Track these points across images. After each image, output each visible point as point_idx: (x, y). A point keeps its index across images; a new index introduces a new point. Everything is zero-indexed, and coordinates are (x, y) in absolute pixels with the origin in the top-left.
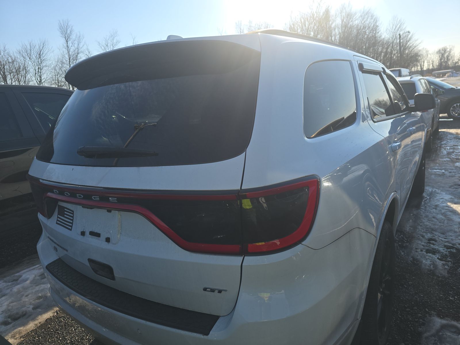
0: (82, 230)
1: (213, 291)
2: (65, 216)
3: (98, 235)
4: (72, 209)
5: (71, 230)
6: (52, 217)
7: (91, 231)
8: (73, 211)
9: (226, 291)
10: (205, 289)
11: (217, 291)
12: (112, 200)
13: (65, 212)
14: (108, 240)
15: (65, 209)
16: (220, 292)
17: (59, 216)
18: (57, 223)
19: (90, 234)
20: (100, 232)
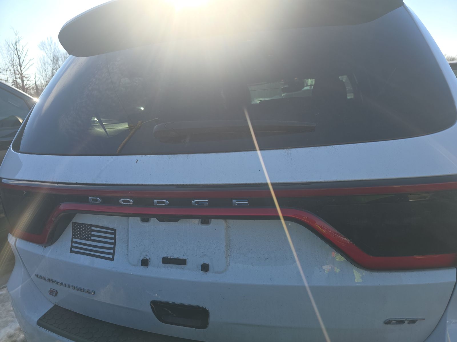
0: (142, 258)
1: (400, 322)
2: (92, 238)
3: (182, 262)
4: (111, 226)
5: (112, 259)
6: (56, 243)
7: (165, 256)
8: (115, 230)
9: (423, 319)
10: (388, 322)
11: (406, 322)
12: (237, 204)
13: (93, 233)
14: (205, 268)
15: (93, 228)
16: (412, 322)
17: (74, 240)
18: (71, 251)
19: (163, 263)
20: (184, 258)
